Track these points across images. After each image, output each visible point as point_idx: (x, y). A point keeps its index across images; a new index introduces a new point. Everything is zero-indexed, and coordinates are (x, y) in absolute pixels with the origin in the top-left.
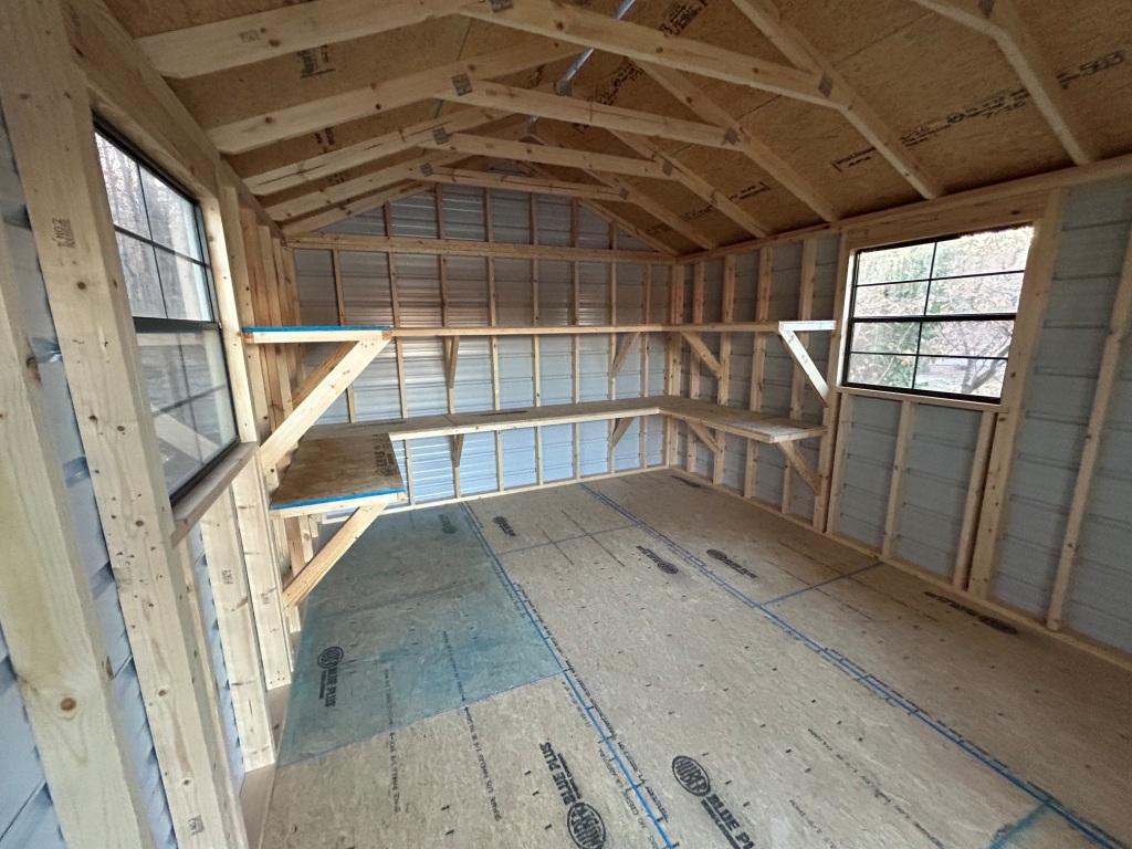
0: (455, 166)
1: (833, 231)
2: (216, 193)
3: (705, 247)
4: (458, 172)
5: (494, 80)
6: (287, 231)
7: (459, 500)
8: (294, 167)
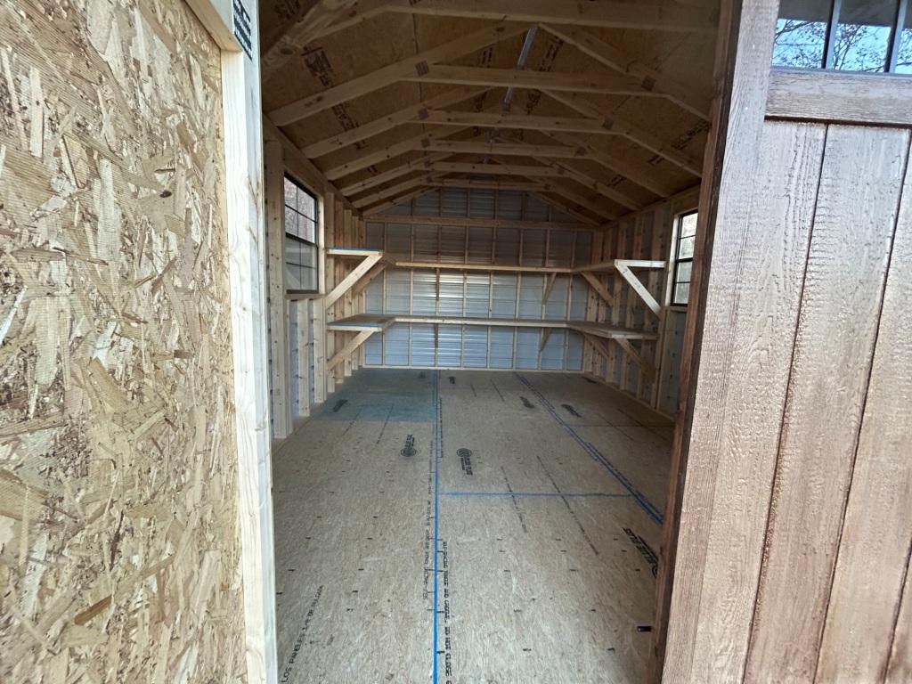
0: (444, 177)
1: (667, 203)
2: (324, 196)
3: (610, 218)
4: (445, 180)
5: (441, 139)
6: (365, 214)
7: (436, 368)
8: (361, 184)
